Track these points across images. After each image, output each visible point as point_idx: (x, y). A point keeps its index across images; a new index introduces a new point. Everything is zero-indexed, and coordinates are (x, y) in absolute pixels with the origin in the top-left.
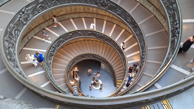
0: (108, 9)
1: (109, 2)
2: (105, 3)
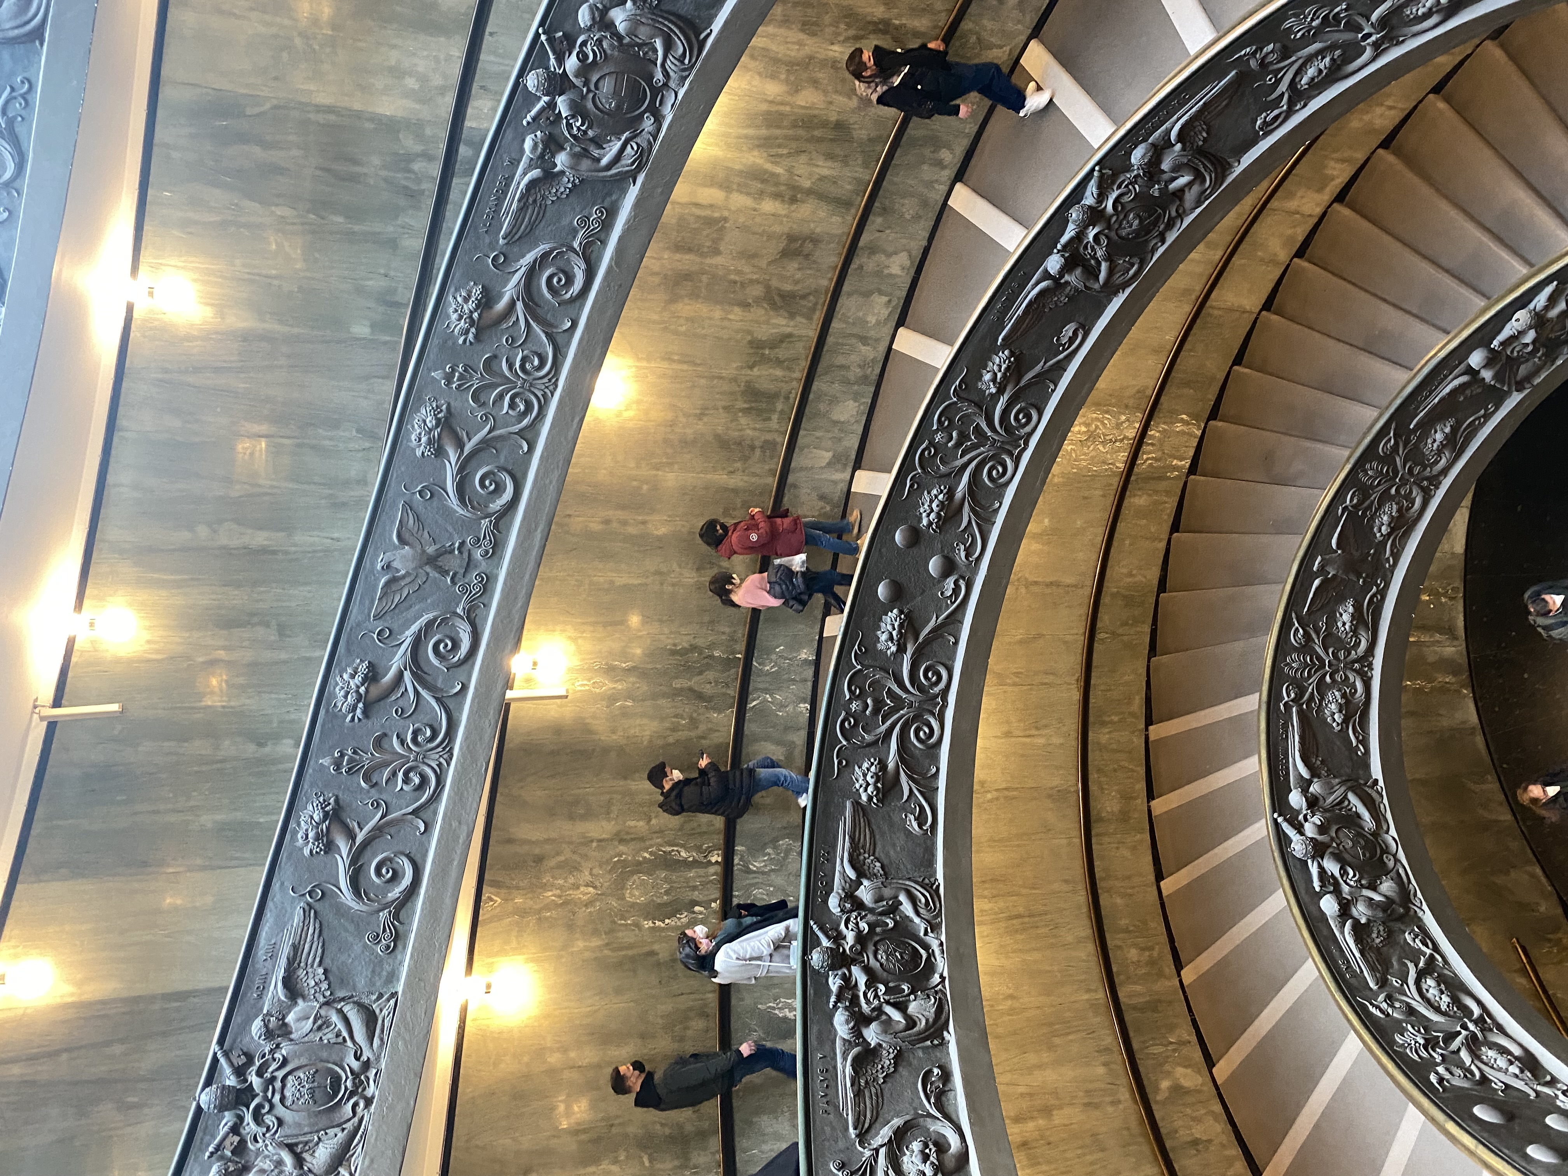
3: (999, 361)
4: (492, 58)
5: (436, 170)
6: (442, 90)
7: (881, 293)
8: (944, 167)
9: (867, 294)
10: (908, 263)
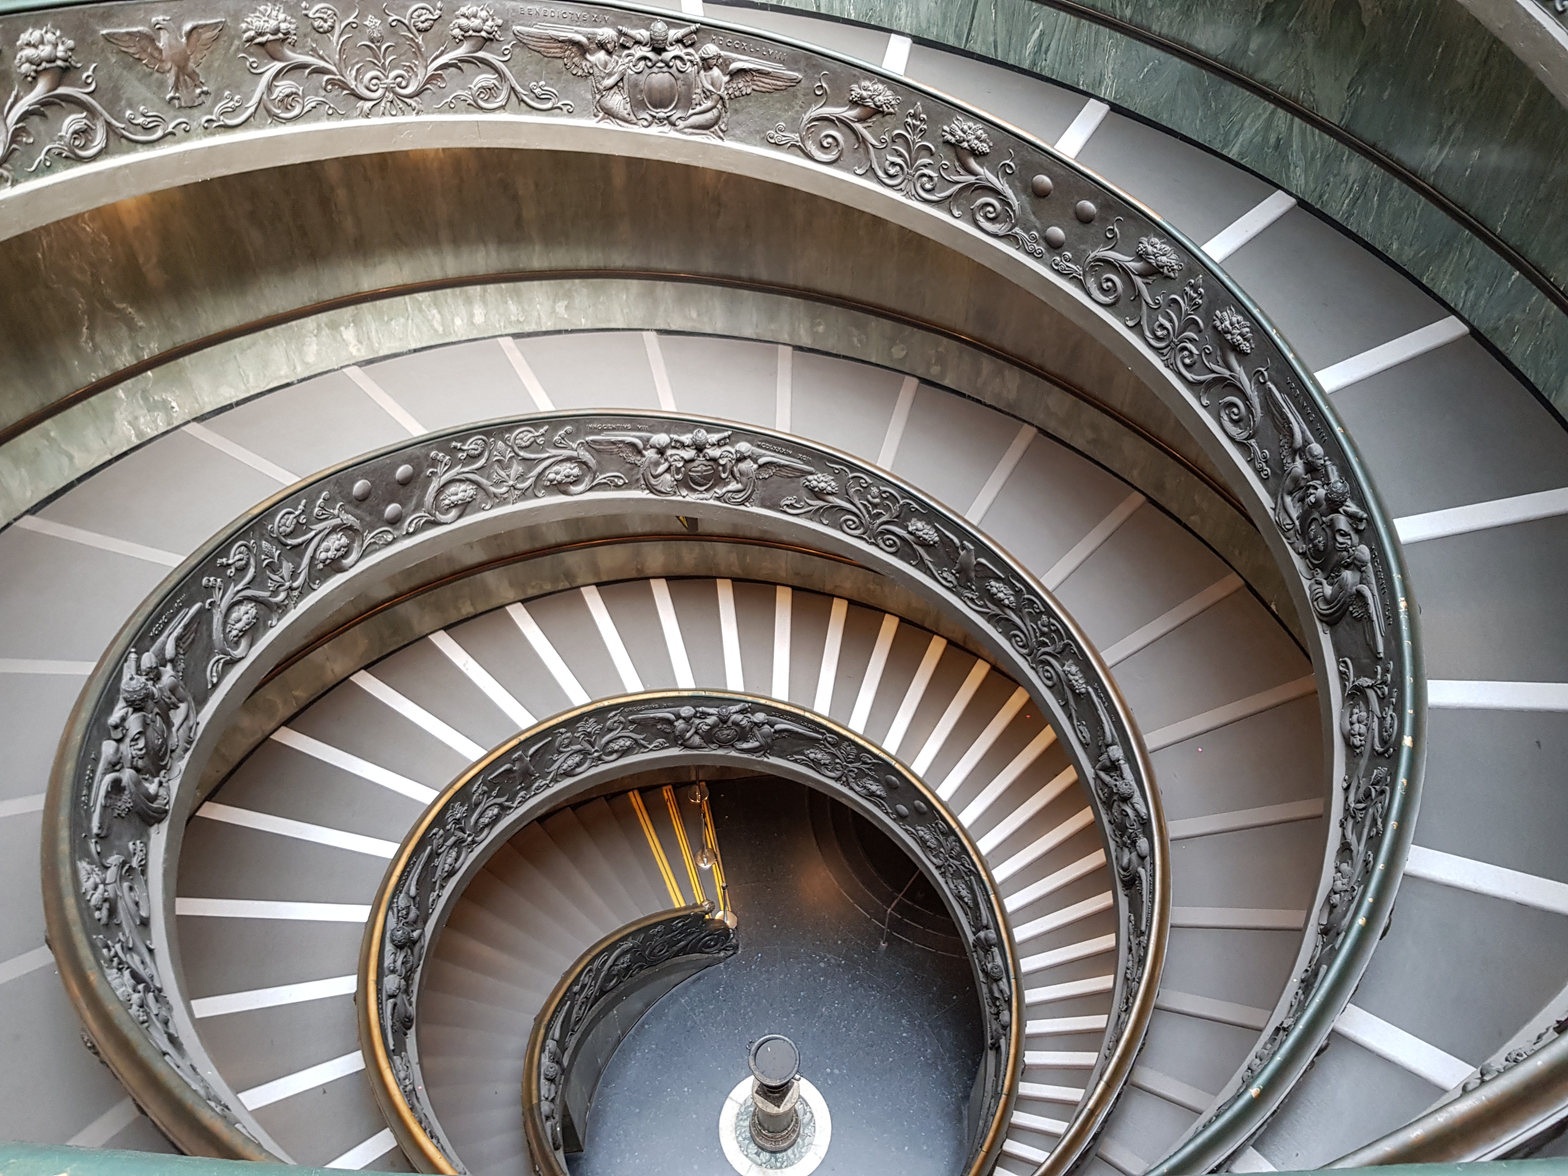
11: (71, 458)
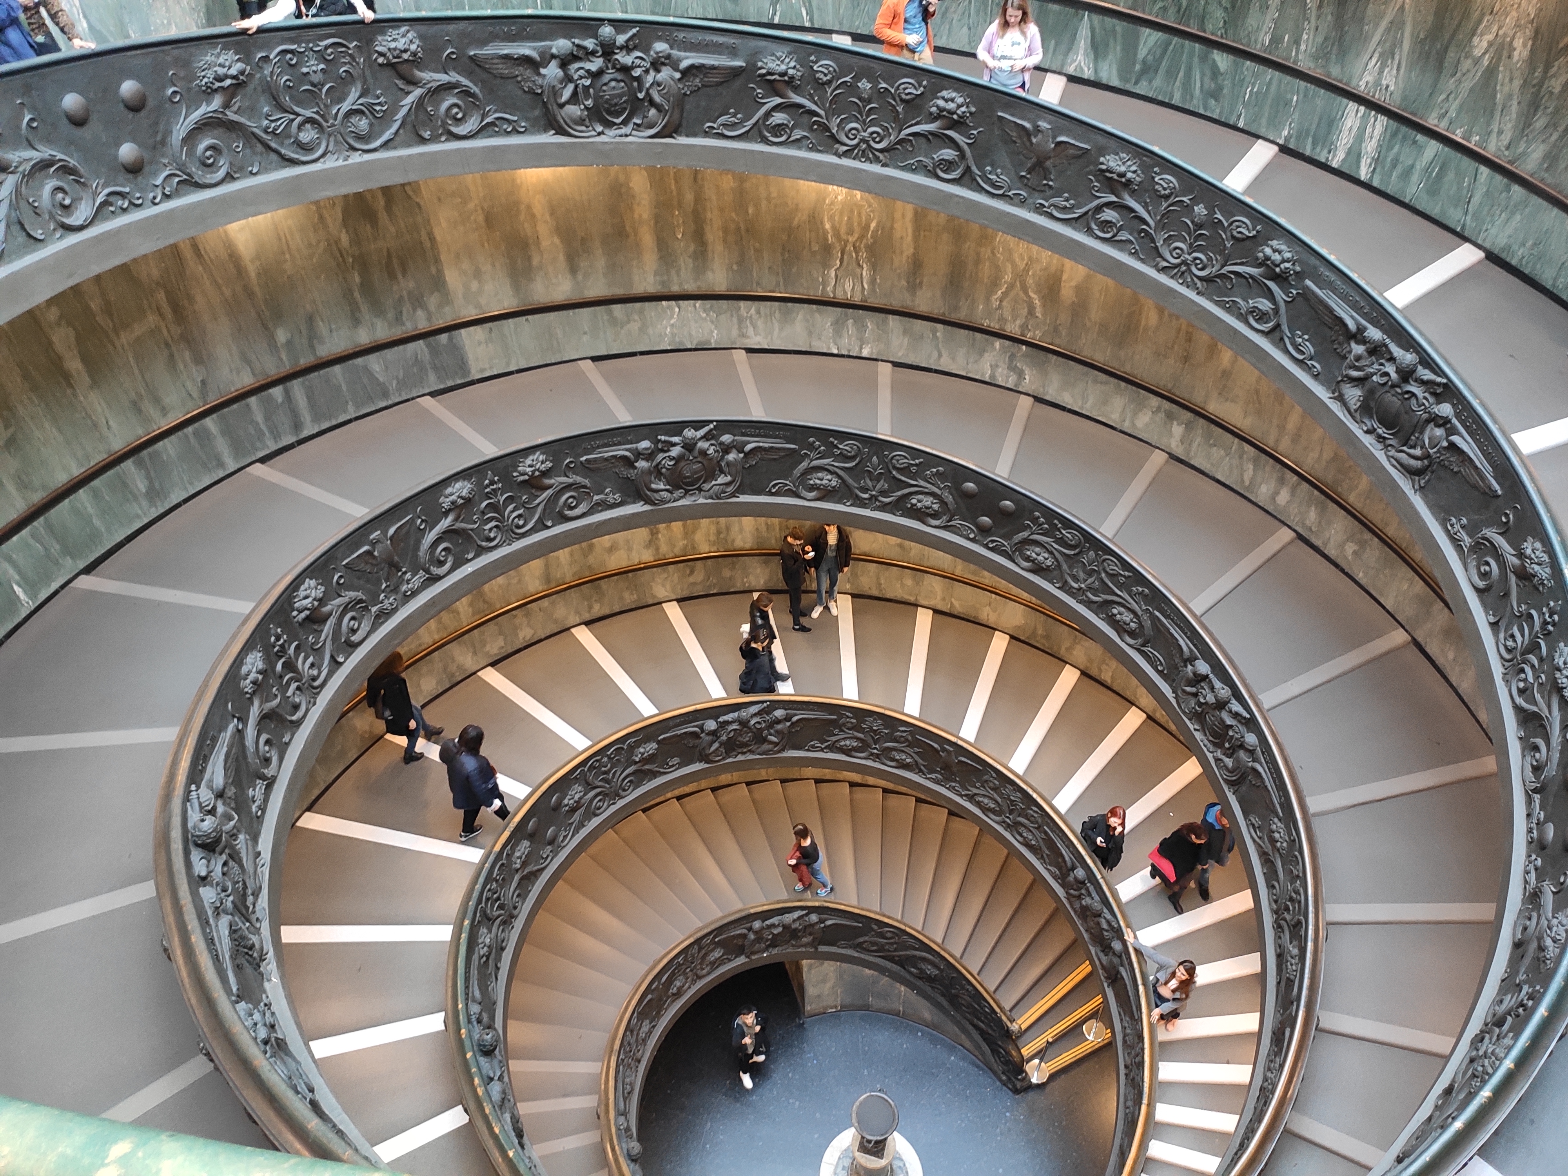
0: (733, 495)
1: (726, 438)
2: (703, 453)
3: (651, 747)
4: (512, 326)
5: (423, 325)
6: (478, 306)
7: (505, 640)
8: (589, 612)
9: (501, 633)
10: (527, 638)
11: (940, 355)
